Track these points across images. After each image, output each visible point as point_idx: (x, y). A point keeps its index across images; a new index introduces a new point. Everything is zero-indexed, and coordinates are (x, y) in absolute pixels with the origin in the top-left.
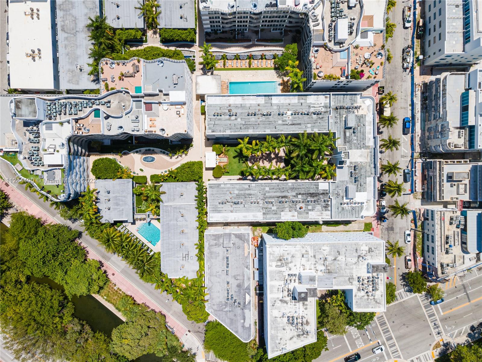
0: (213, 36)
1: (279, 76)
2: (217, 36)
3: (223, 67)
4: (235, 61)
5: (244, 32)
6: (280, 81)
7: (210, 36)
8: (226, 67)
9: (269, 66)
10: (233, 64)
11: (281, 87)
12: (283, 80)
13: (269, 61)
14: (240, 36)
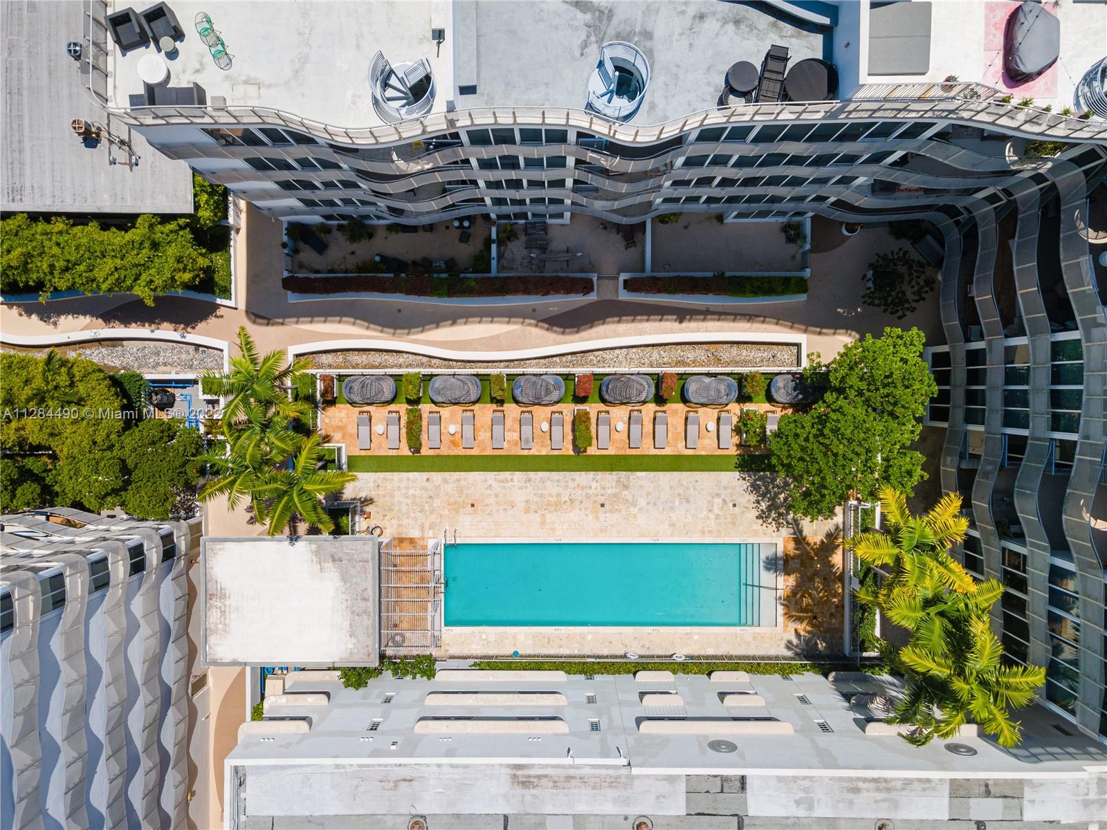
0: (340, 251)
1: (774, 511)
2: (366, 250)
3: (405, 451)
4: (485, 412)
5: (545, 227)
6: (778, 540)
7: (321, 248)
8: (425, 451)
9: (706, 446)
10: (468, 429)
11: (785, 583)
12: (799, 540)
13: (707, 417)
14: (517, 249)
